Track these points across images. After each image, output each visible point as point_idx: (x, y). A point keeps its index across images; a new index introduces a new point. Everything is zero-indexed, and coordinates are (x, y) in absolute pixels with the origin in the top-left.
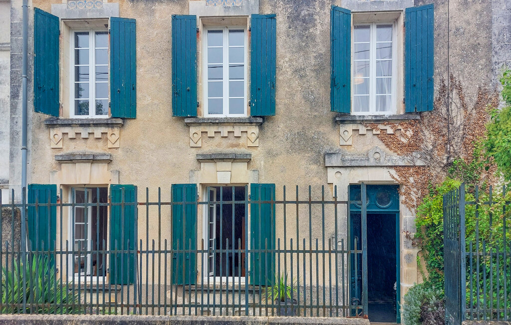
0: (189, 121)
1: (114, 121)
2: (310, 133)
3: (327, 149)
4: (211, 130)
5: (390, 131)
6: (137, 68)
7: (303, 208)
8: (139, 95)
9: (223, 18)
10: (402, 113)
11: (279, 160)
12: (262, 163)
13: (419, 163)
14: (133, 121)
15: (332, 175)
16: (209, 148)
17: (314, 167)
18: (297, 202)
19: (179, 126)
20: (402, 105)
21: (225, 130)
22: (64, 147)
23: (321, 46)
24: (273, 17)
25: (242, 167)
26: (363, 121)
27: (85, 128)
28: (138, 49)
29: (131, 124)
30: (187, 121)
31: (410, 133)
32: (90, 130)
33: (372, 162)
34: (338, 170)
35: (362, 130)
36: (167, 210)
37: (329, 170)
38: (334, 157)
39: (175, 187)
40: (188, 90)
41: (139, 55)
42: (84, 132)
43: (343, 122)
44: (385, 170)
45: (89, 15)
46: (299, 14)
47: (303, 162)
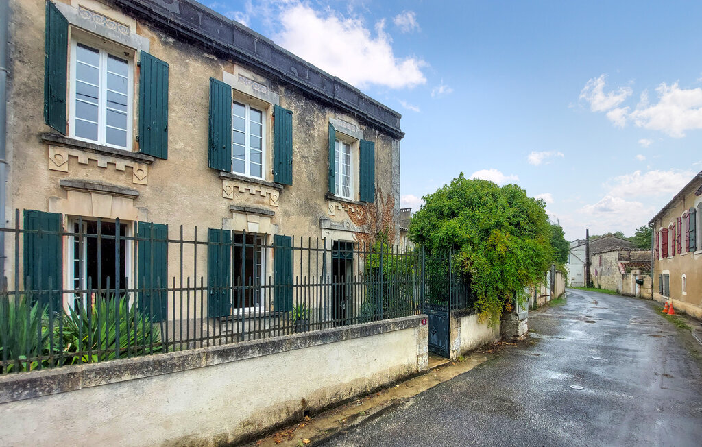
0: (224, 175)
1: (144, 157)
2: (311, 203)
3: (321, 216)
4: (242, 187)
5: (353, 210)
6: (169, 111)
7: (305, 253)
8: (170, 138)
9: (251, 97)
10: (358, 200)
11: (293, 219)
12: (281, 219)
13: (366, 232)
14: (163, 161)
15: (324, 233)
16: (240, 201)
17: (314, 227)
18: (309, 249)
19: (212, 178)
20: (358, 196)
21: (253, 189)
22: (70, 172)
23: (317, 145)
24: (290, 113)
25: (267, 221)
26: (341, 202)
27: (103, 156)
28: (170, 93)
29: (160, 164)
30: (222, 174)
31: (362, 213)
32: (111, 160)
33: (345, 228)
34: (328, 231)
35: (340, 207)
36: (202, 250)
37: (323, 230)
38: (326, 222)
39: (211, 231)
40: (224, 148)
41: (171, 99)
42: (102, 161)
43: (331, 199)
44: (351, 234)
45: (110, 36)
46: (304, 118)
47: (308, 223)
